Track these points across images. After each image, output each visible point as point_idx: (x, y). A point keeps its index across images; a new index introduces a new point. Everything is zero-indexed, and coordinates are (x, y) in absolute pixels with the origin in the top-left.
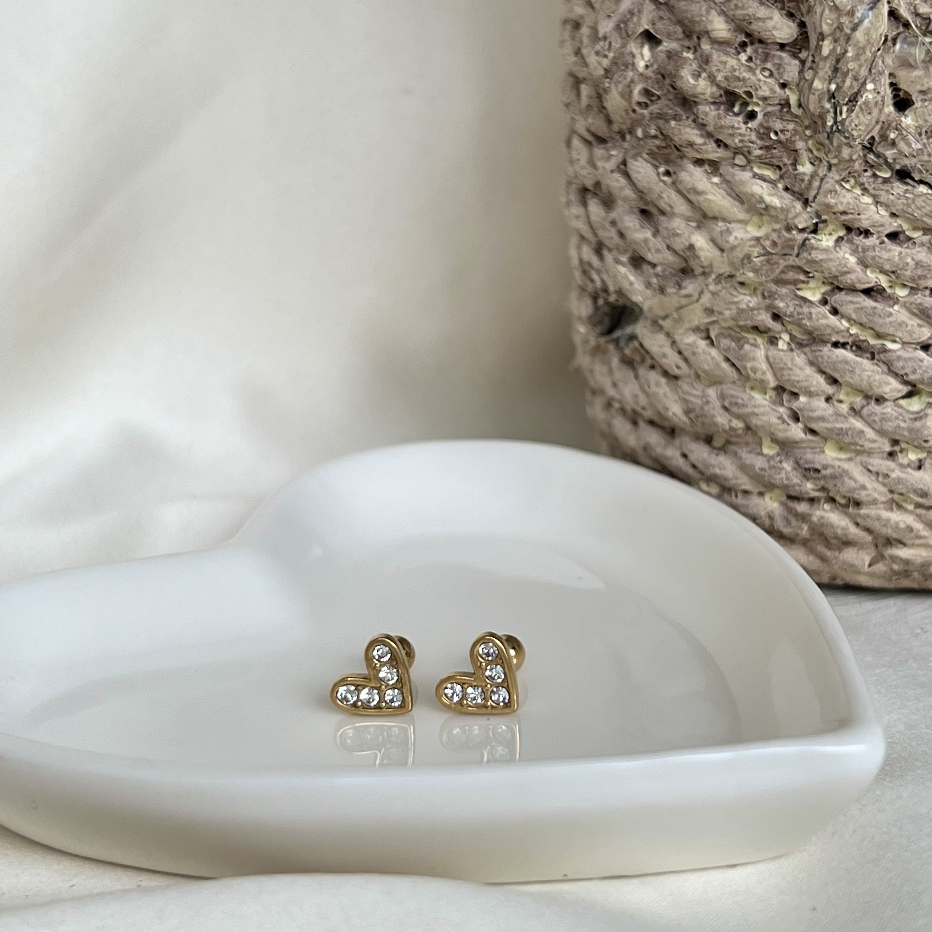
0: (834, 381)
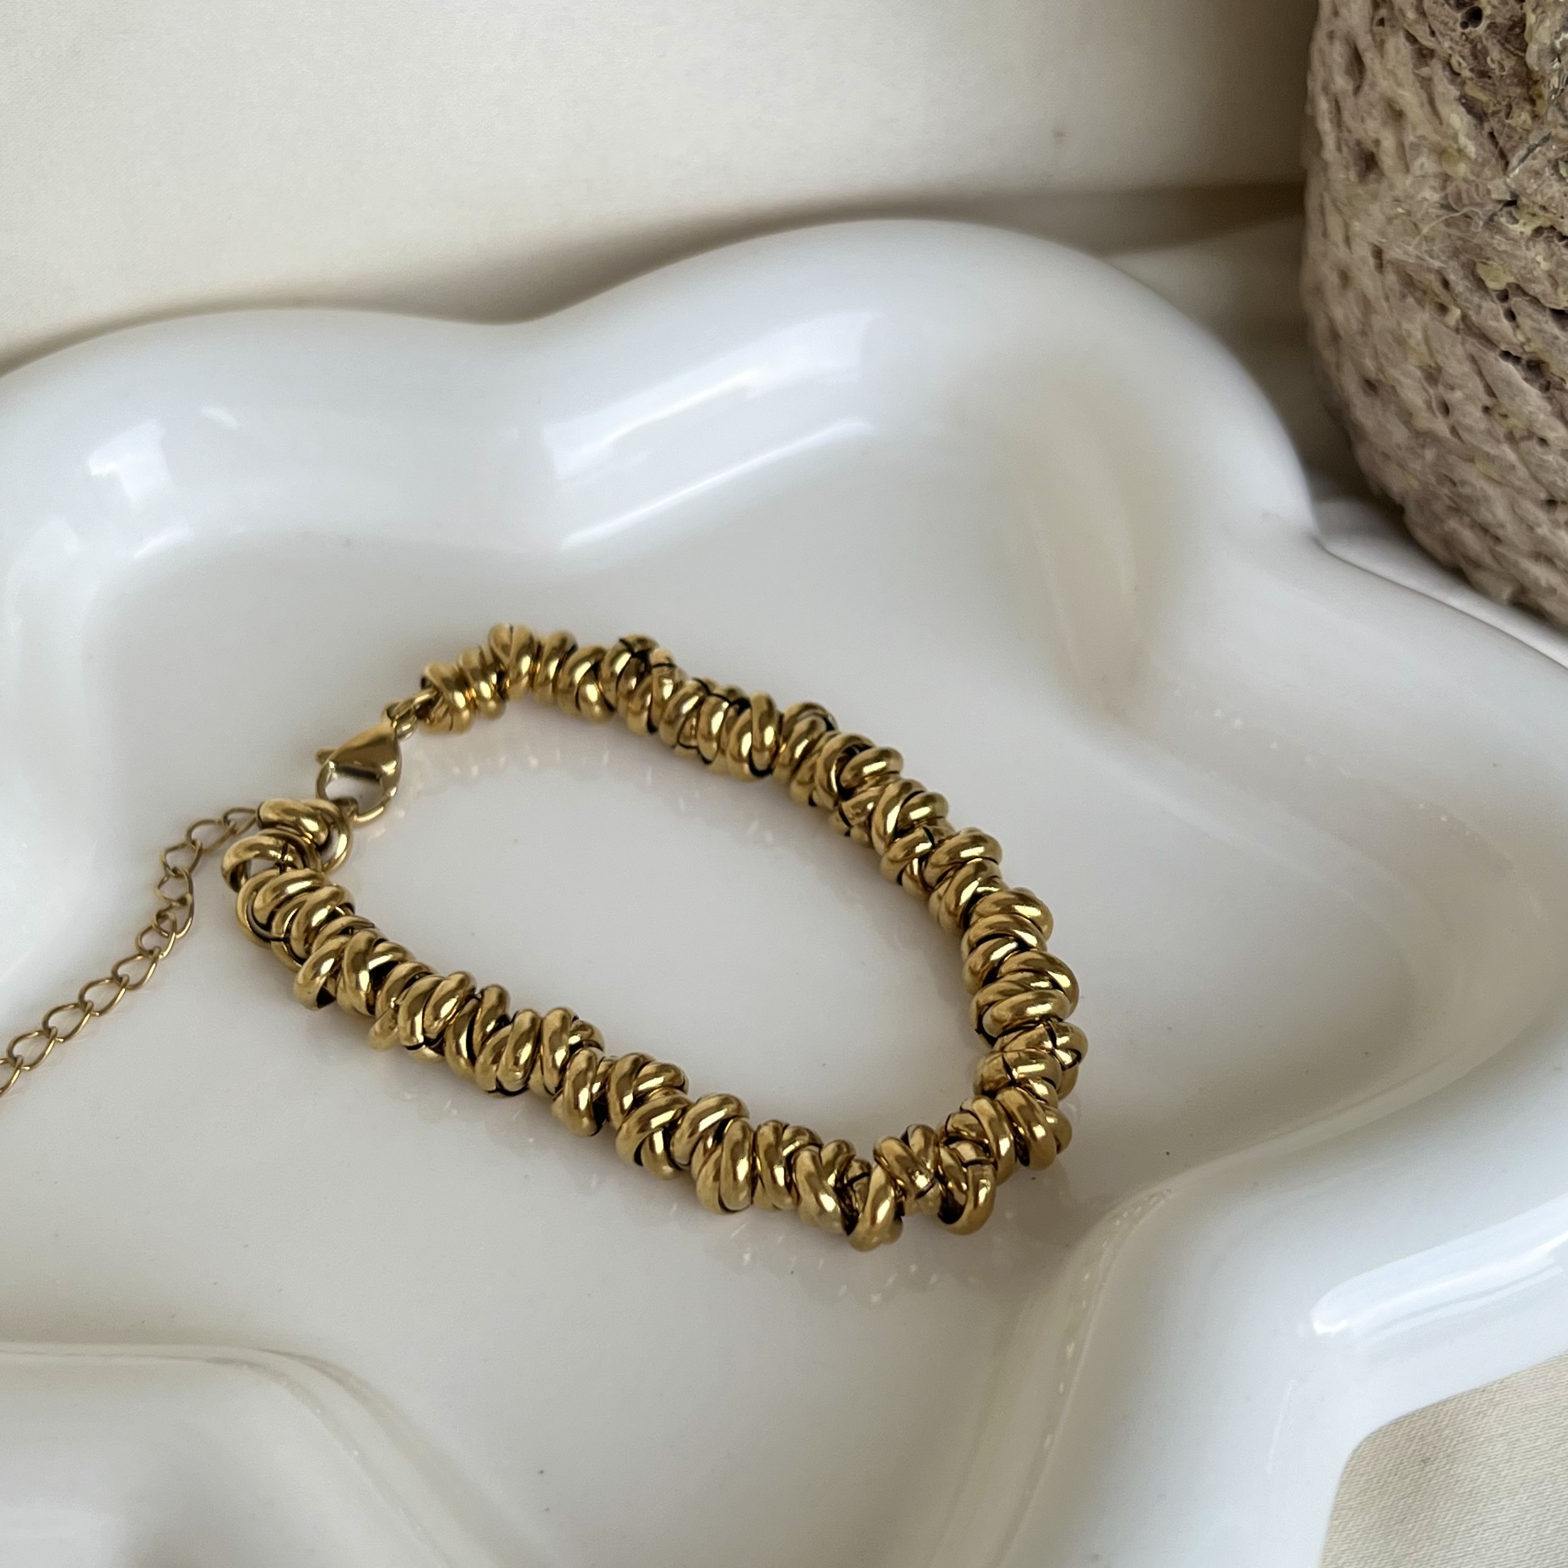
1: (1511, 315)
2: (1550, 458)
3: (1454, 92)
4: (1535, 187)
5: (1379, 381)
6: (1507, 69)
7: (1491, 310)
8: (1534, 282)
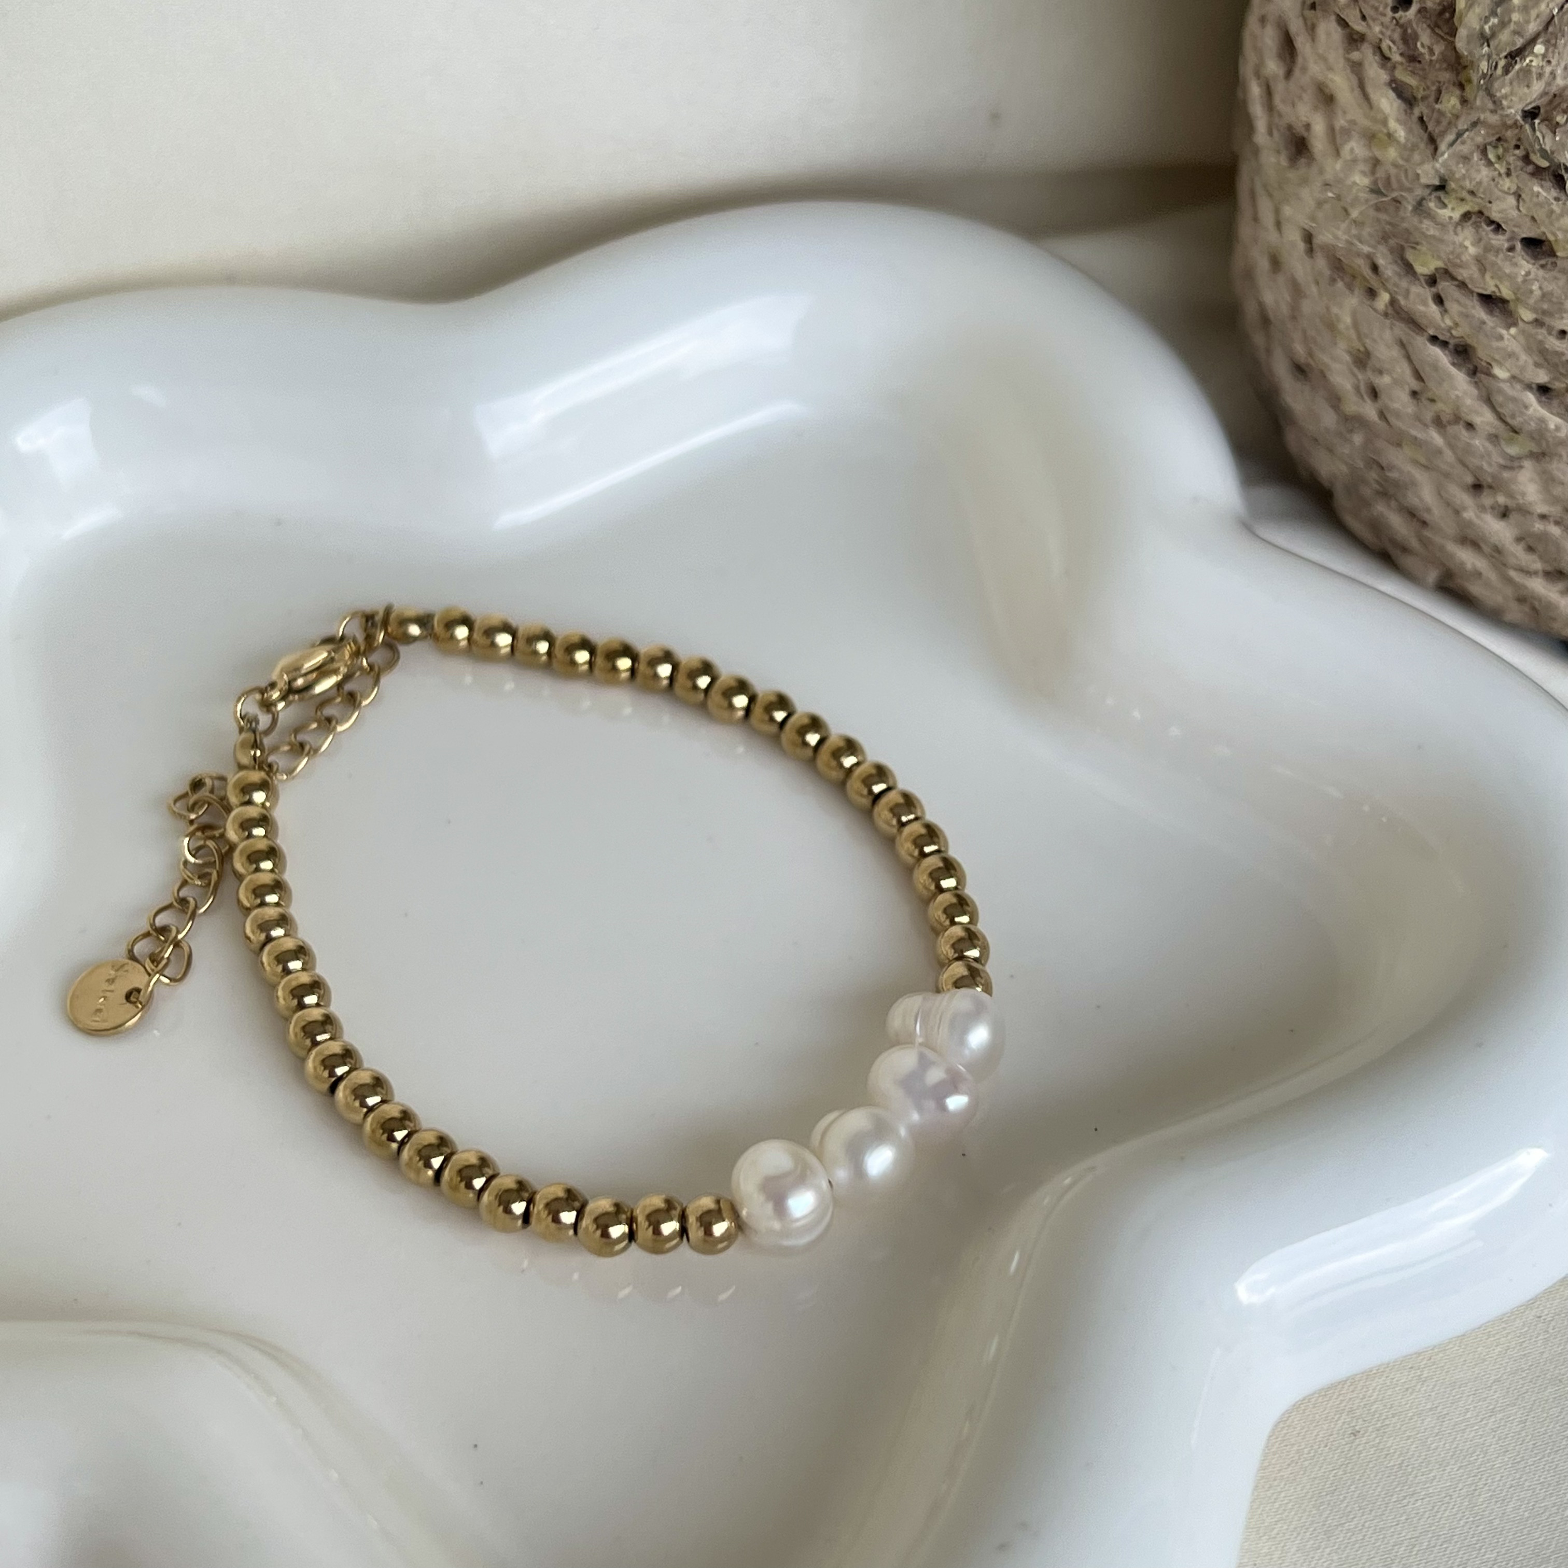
1: (1439, 300)
2: (1477, 442)
3: (1384, 76)
4: (1463, 171)
5: (1308, 365)
6: (1436, 53)
7: (1418, 295)
8: (1460, 266)
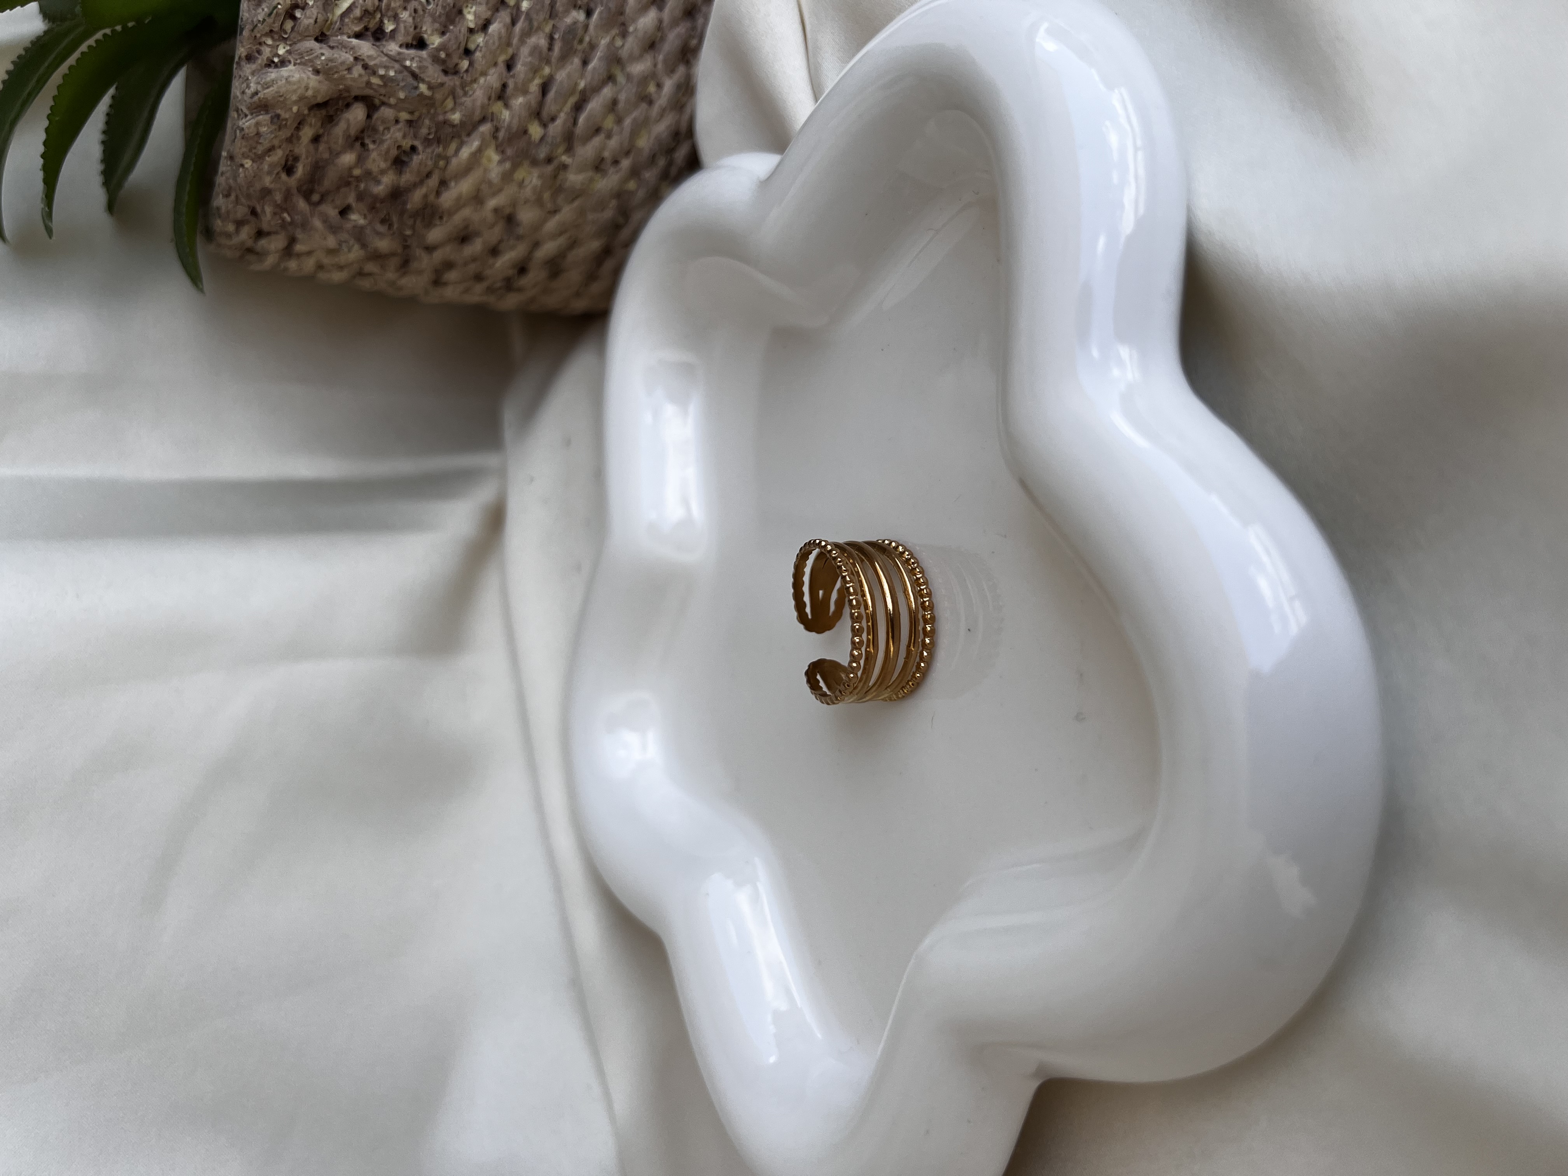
0: (598, 130)
